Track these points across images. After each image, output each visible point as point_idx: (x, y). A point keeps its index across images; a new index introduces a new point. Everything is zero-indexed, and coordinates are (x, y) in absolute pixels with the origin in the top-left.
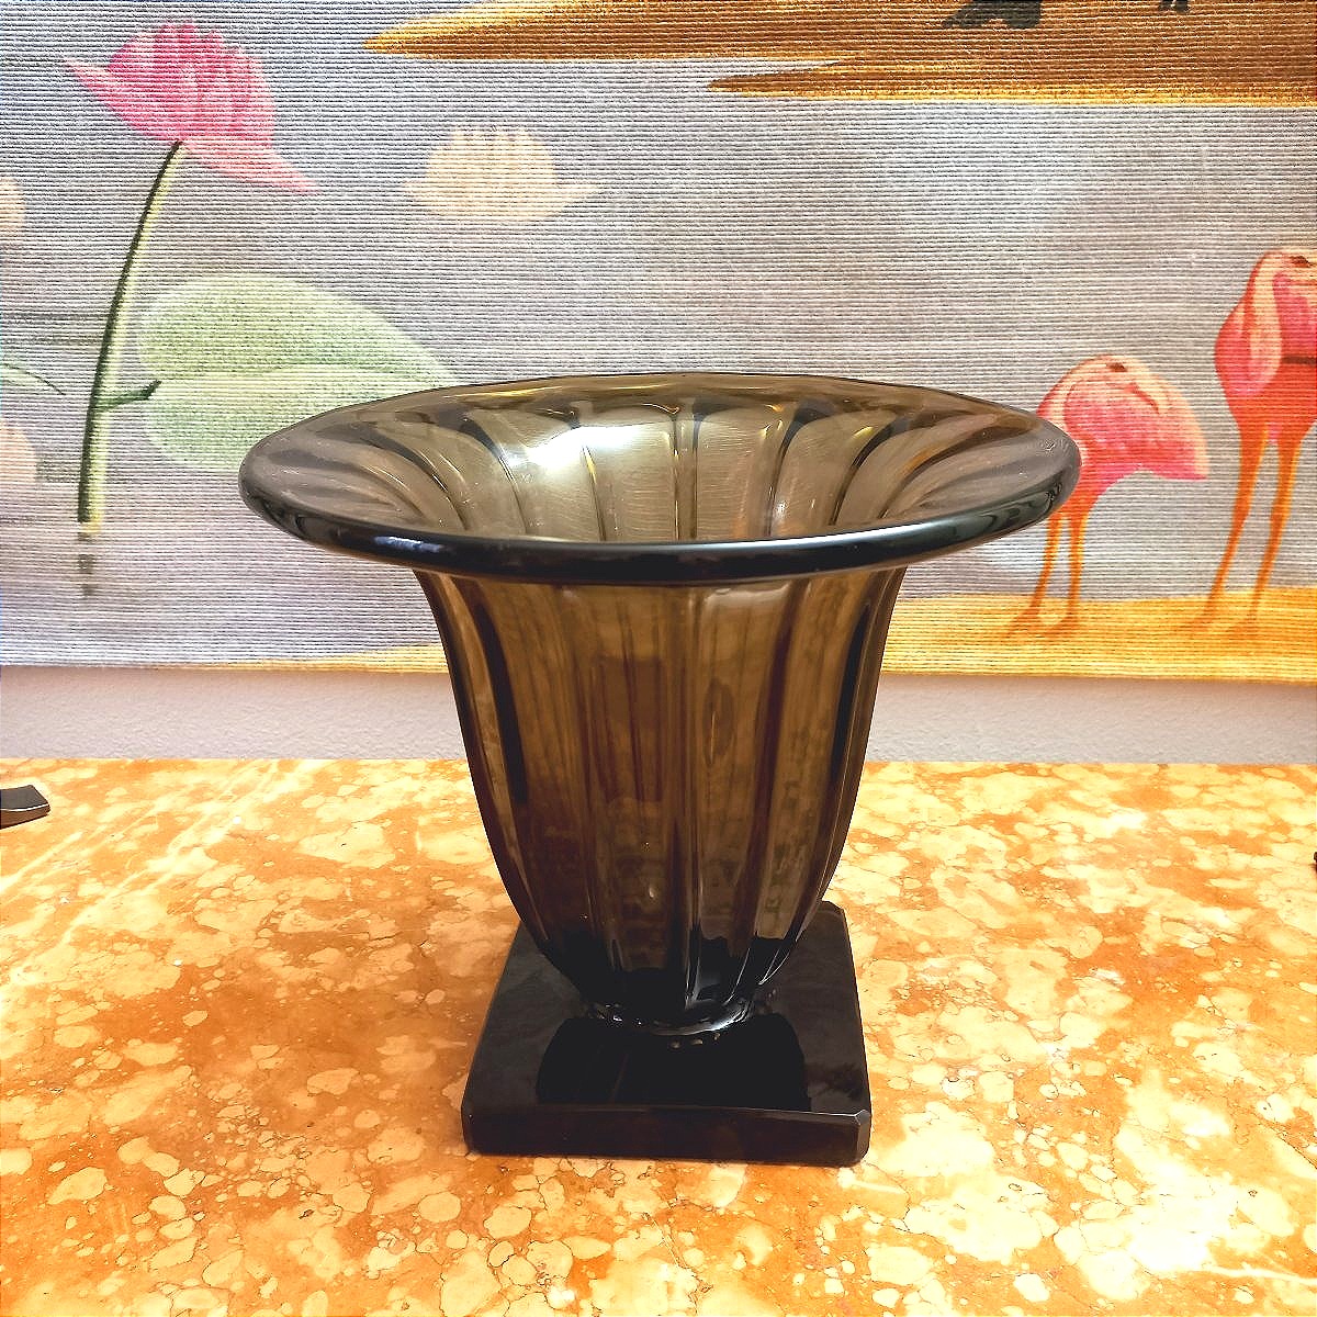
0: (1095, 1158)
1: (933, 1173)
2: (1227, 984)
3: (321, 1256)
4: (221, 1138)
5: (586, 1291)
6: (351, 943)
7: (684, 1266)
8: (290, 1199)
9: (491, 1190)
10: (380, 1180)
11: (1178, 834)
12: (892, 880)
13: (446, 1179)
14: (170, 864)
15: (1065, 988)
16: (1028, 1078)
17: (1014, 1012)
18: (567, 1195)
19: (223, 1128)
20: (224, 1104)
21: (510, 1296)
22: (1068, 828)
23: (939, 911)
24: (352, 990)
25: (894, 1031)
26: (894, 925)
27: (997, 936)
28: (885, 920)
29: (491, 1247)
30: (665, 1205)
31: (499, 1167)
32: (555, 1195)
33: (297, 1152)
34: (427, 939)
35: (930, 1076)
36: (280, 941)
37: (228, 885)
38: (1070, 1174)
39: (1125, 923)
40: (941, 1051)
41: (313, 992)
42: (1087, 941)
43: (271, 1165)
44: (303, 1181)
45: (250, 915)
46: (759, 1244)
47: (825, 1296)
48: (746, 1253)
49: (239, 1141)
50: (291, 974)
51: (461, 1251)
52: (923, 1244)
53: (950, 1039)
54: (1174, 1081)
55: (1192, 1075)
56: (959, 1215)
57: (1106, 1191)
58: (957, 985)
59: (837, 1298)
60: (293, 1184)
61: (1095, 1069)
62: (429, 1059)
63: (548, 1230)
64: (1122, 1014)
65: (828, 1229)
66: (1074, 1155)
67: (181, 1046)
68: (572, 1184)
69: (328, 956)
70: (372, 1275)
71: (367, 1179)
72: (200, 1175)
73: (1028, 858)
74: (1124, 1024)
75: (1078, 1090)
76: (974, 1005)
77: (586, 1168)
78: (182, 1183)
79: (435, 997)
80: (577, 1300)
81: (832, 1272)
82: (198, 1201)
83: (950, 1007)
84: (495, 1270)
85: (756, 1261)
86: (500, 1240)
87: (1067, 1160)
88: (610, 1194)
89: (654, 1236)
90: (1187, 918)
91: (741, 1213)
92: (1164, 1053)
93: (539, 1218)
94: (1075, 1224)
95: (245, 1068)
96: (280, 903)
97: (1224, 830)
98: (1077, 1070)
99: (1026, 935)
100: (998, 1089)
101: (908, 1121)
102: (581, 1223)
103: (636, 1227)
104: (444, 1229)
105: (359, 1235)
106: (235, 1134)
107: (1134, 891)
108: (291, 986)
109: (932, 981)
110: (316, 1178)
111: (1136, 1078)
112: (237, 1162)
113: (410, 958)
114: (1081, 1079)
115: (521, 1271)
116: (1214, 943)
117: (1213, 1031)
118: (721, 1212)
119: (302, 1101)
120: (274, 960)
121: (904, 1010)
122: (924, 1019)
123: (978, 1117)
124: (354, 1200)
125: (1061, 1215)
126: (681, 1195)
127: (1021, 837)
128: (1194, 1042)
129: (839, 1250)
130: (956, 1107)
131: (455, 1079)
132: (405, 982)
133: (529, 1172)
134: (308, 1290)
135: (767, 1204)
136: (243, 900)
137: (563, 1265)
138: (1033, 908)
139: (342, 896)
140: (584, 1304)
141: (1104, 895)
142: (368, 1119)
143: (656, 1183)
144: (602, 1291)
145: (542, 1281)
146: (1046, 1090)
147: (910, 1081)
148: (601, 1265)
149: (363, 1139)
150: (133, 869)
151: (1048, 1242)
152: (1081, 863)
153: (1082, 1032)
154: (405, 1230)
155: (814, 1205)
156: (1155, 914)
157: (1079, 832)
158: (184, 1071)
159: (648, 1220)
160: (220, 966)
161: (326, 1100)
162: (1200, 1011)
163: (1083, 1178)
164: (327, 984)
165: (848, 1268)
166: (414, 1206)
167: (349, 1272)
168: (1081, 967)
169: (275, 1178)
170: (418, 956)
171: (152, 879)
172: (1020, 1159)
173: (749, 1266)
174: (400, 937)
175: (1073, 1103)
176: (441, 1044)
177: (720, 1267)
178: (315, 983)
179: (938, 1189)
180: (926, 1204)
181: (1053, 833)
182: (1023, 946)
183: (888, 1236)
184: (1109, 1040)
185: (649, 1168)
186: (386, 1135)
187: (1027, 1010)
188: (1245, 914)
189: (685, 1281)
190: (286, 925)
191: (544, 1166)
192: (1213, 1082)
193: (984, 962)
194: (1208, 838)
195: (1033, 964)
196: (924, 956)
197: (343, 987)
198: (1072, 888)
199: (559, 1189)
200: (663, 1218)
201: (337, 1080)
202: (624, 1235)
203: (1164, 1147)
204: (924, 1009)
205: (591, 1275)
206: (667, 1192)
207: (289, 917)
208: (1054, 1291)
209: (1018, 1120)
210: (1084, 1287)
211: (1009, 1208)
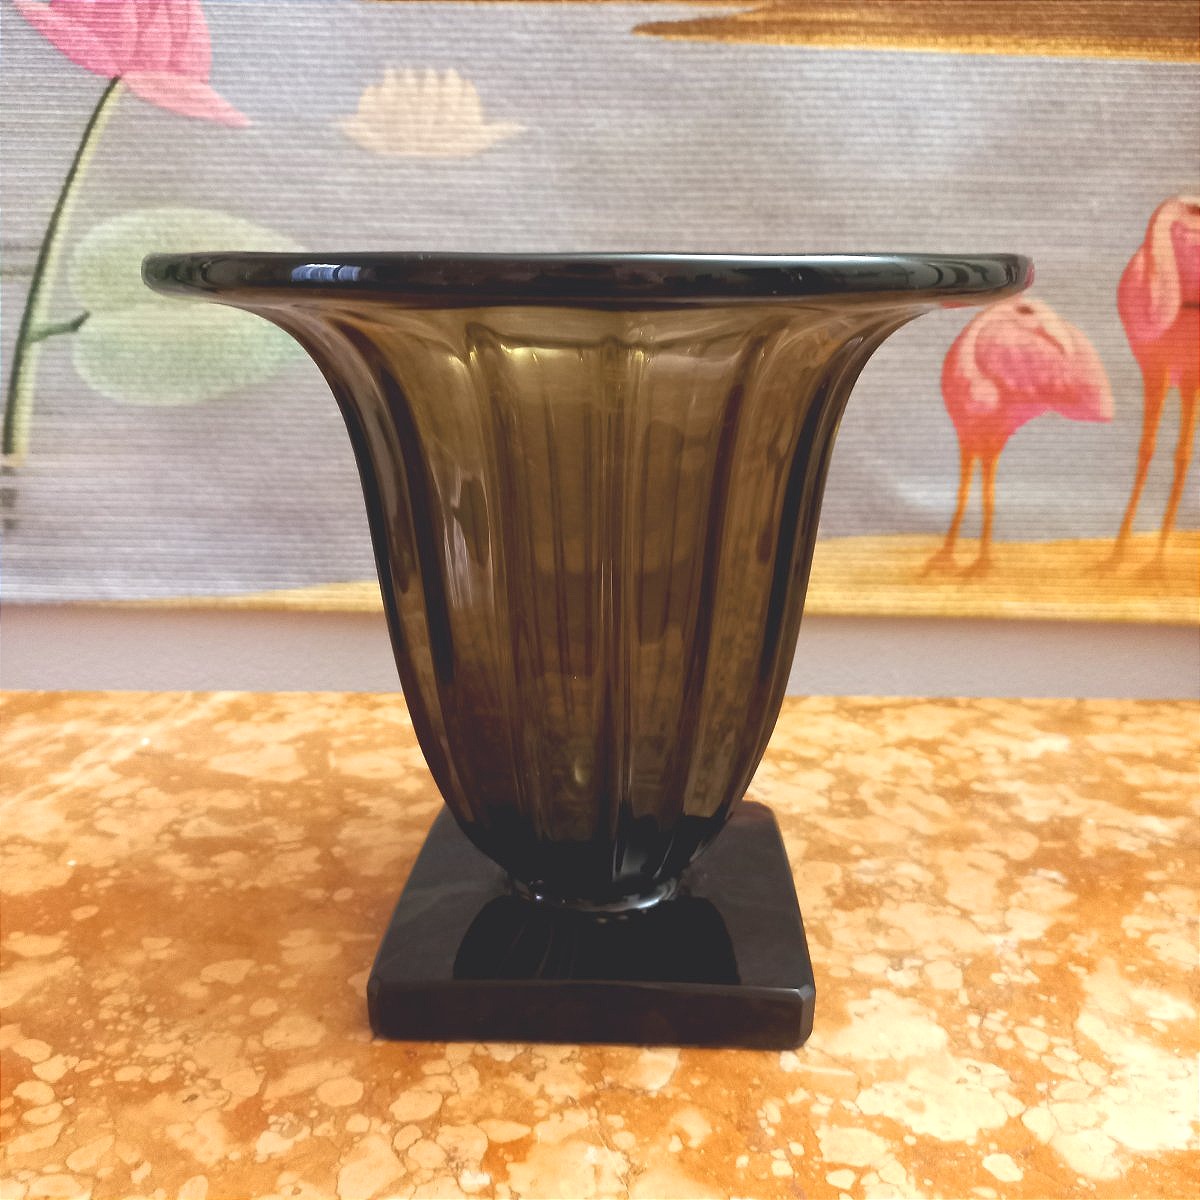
0: (1056, 1040)
1: (883, 1056)
2: (1173, 881)
3: (203, 1140)
4: (101, 1025)
5: (504, 1175)
6: (255, 847)
7: (613, 1148)
8: (173, 1084)
9: (397, 1075)
10: (275, 1065)
11: (1104, 755)
12: (820, 793)
13: (349, 1064)
14: (72, 778)
15: (1007, 886)
16: (977, 968)
17: (956, 907)
18: (482, 1080)
19: (105, 1014)
20: (108, 992)
21: (417, 1180)
22: (994, 751)
23: (869, 821)
24: (254, 889)
25: (830, 925)
26: (824, 831)
27: (932, 841)
28: (814, 827)
29: (395, 1132)
30: (590, 1089)
31: (407, 1053)
32: (469, 1081)
33: (185, 1038)
34: (337, 843)
35: (872, 966)
36: (181, 845)
37: (132, 796)
38: (1032, 1056)
39: (1063, 830)
40: (882, 943)
41: (213, 890)
42: (1024, 846)
43: (154, 1051)
44: (189, 1066)
45: (150, 823)
46: (697, 1127)
47: (772, 1179)
48: (682, 1135)
49: (121, 1028)
50: (189, 873)
51: (362, 1135)
52: (878, 1125)
53: (891, 931)
54: (1131, 969)
55: (1148, 963)
56: (915, 1096)
57: (1073, 1072)
58: (892, 883)
59: (786, 1179)
60: (178, 1068)
61: (1047, 959)
62: (334, 951)
63: (460, 1113)
64: (1068, 909)
65: (771, 1113)
66: (1034, 1039)
67: (66, 939)
68: (489, 1070)
69: (231, 859)
70: (260, 1158)
71: (261, 1063)
72: (73, 1061)
73: (956, 774)
74: (1071, 919)
75: (1031, 978)
76: (913, 901)
77: (503, 1053)
78: (54, 1068)
79: (343, 895)
80: (493, 1184)
81: (779, 1153)
82: (70, 1087)
83: (887, 902)
84: (400, 1155)
85: (694, 1143)
86: (407, 1124)
87: (1026, 1043)
88: (530, 1077)
89: (580, 1119)
90: (1123, 825)
91: (675, 1096)
92: (1116, 943)
93: (451, 1102)
94: (1043, 1104)
95: (135, 958)
96: (184, 811)
97: (1149, 752)
98: (1027, 959)
99: (960, 841)
100: (946, 977)
101: (853, 1007)
102: (498, 1107)
103: (560, 1109)
104: (344, 1113)
105: (247, 1120)
106: (117, 1021)
107: (1066, 802)
108: (190, 885)
109: (868, 880)
110: (203, 1062)
111: (1090, 966)
112: (118, 1047)
113: (319, 860)
114: (1032, 967)
115: (428, 1155)
116: (1154, 846)
117: (1166, 923)
118: (654, 1095)
119: (194, 990)
120: (174, 863)
121: (840, 905)
122: (861, 915)
123: (928, 1003)
124: (244, 1084)
125: (1027, 1095)
126: (608, 1079)
127: (947, 757)
128: (1146, 934)
129: (786, 1131)
130: (902, 993)
131: (361, 969)
132: (312, 880)
133: (440, 1056)
134: (187, 1174)
135: (703, 1088)
136: (144, 809)
137: (479, 1147)
138: (963, 816)
139: (250, 807)
140: (501, 1187)
141: (1036, 806)
142: (265, 1007)
143: (580, 1067)
144: (521, 1175)
145: (454, 1165)
146: (997, 978)
147: (852, 970)
148: (519, 1149)
149: (259, 1026)
150: (33, 782)
151: (1016, 1122)
152: (1010, 778)
153: (1030, 926)
154: (300, 1114)
155: (755, 1087)
156: (1090, 822)
157: (1006, 754)
158: (68, 962)
159: (570, 1103)
160: (116, 866)
161: (220, 990)
162: (1149, 906)
163: (1046, 1060)
164: (228, 883)
165: (797, 1149)
166: (312, 1091)
167: (235, 1156)
168: (1022, 867)
169: (158, 1063)
170: (326, 858)
171: (53, 790)
172: (976, 1042)
173: (686, 1148)
174: (308, 841)
175: (1027, 991)
176: (349, 937)
177: (654, 1150)
178: (216, 882)
179: (891, 1071)
180: (877, 1086)
181: (978, 755)
182: (959, 850)
183: (839, 1118)
184: (1057, 933)
185: (573, 1052)
186: (283, 1021)
187: (969, 906)
188: (1180, 822)
189: (615, 1163)
190: (189, 831)
191: (457, 1052)
192: (1173, 969)
193: (919, 863)
194: (1133, 759)
195: (972, 866)
196: (857, 859)
197: (245, 885)
198: (1003, 800)
199: (474, 1074)
200: (588, 1101)
201: (234, 970)
202: (546, 1118)
203: (1129, 1031)
204: (862, 905)
205: (508, 1157)
206: (594, 1075)
207: (193, 823)
208: (1028, 1171)
209: (970, 1006)
210: (1061, 1166)
211: (969, 1089)
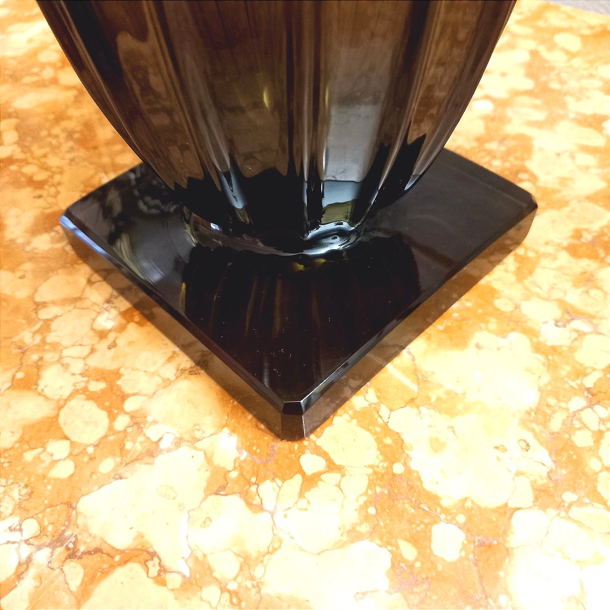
208: (466, 558)
209: (588, 390)
210: (502, 574)
211: (498, 459)
